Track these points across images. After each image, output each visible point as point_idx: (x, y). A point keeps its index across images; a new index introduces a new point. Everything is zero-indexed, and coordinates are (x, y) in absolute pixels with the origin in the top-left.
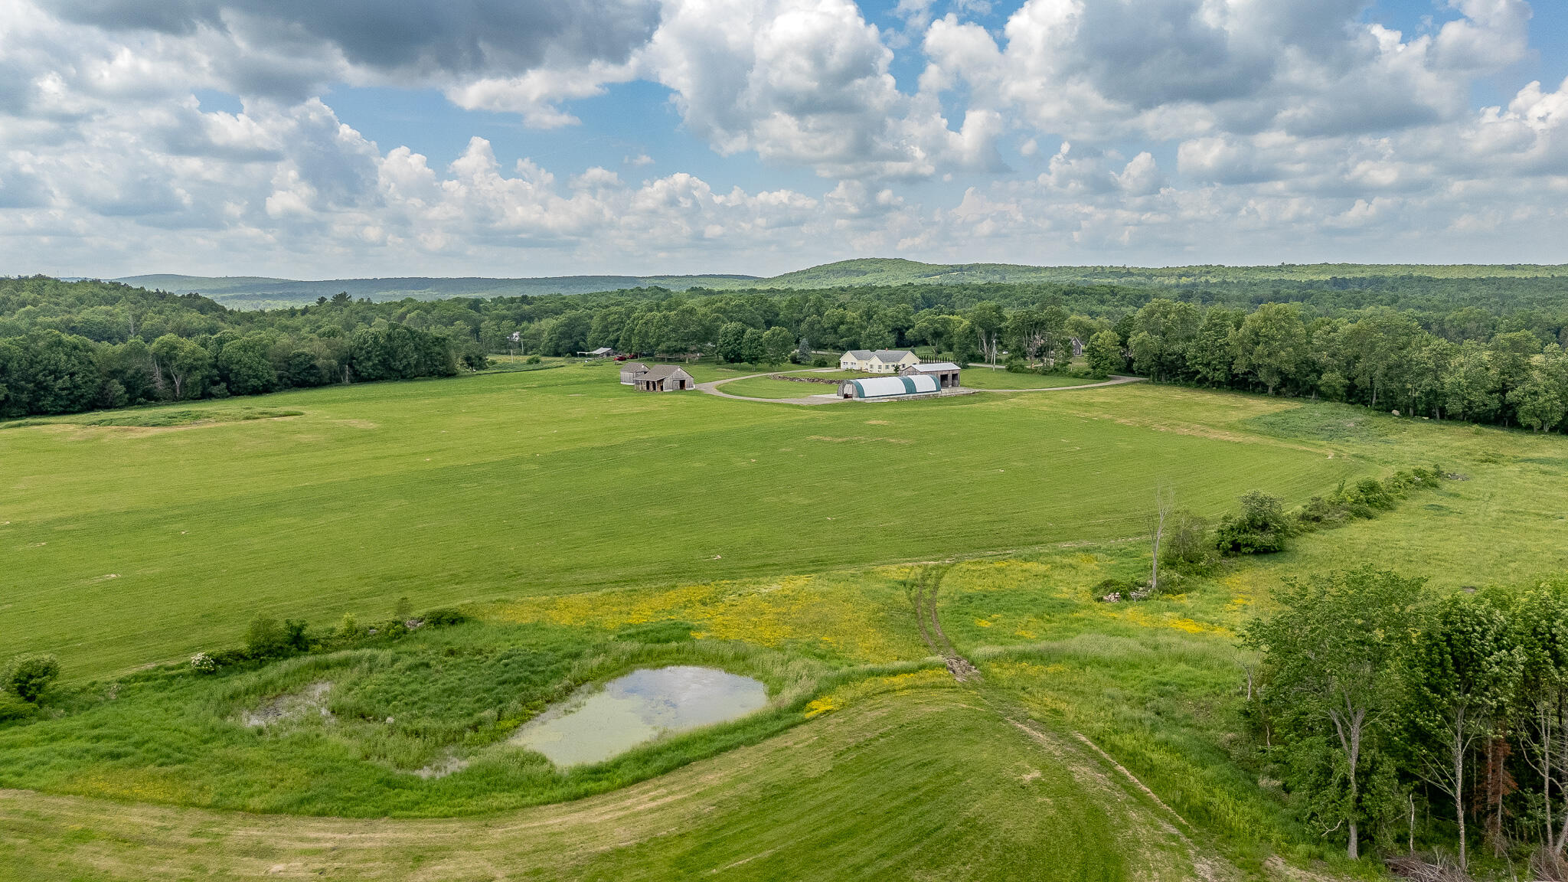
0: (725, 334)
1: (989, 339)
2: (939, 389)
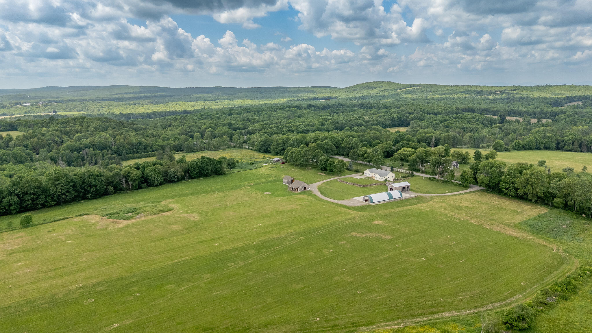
0: (321, 161)
1: (422, 164)
2: (402, 196)
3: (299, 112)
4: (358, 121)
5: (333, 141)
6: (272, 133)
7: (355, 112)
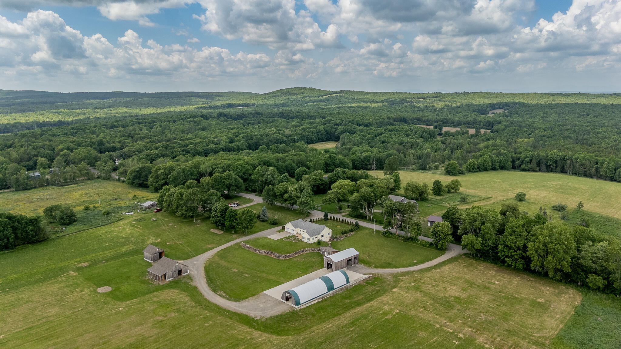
0: (216, 211)
1: (369, 207)
2: (348, 281)
3: (205, 123)
4: (278, 136)
5: (240, 172)
6: (157, 156)
7: (274, 124)
